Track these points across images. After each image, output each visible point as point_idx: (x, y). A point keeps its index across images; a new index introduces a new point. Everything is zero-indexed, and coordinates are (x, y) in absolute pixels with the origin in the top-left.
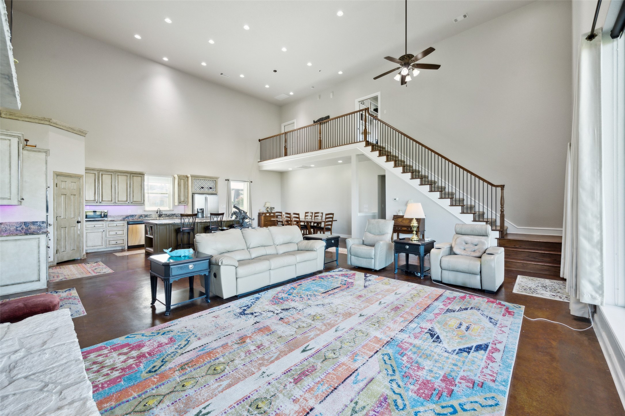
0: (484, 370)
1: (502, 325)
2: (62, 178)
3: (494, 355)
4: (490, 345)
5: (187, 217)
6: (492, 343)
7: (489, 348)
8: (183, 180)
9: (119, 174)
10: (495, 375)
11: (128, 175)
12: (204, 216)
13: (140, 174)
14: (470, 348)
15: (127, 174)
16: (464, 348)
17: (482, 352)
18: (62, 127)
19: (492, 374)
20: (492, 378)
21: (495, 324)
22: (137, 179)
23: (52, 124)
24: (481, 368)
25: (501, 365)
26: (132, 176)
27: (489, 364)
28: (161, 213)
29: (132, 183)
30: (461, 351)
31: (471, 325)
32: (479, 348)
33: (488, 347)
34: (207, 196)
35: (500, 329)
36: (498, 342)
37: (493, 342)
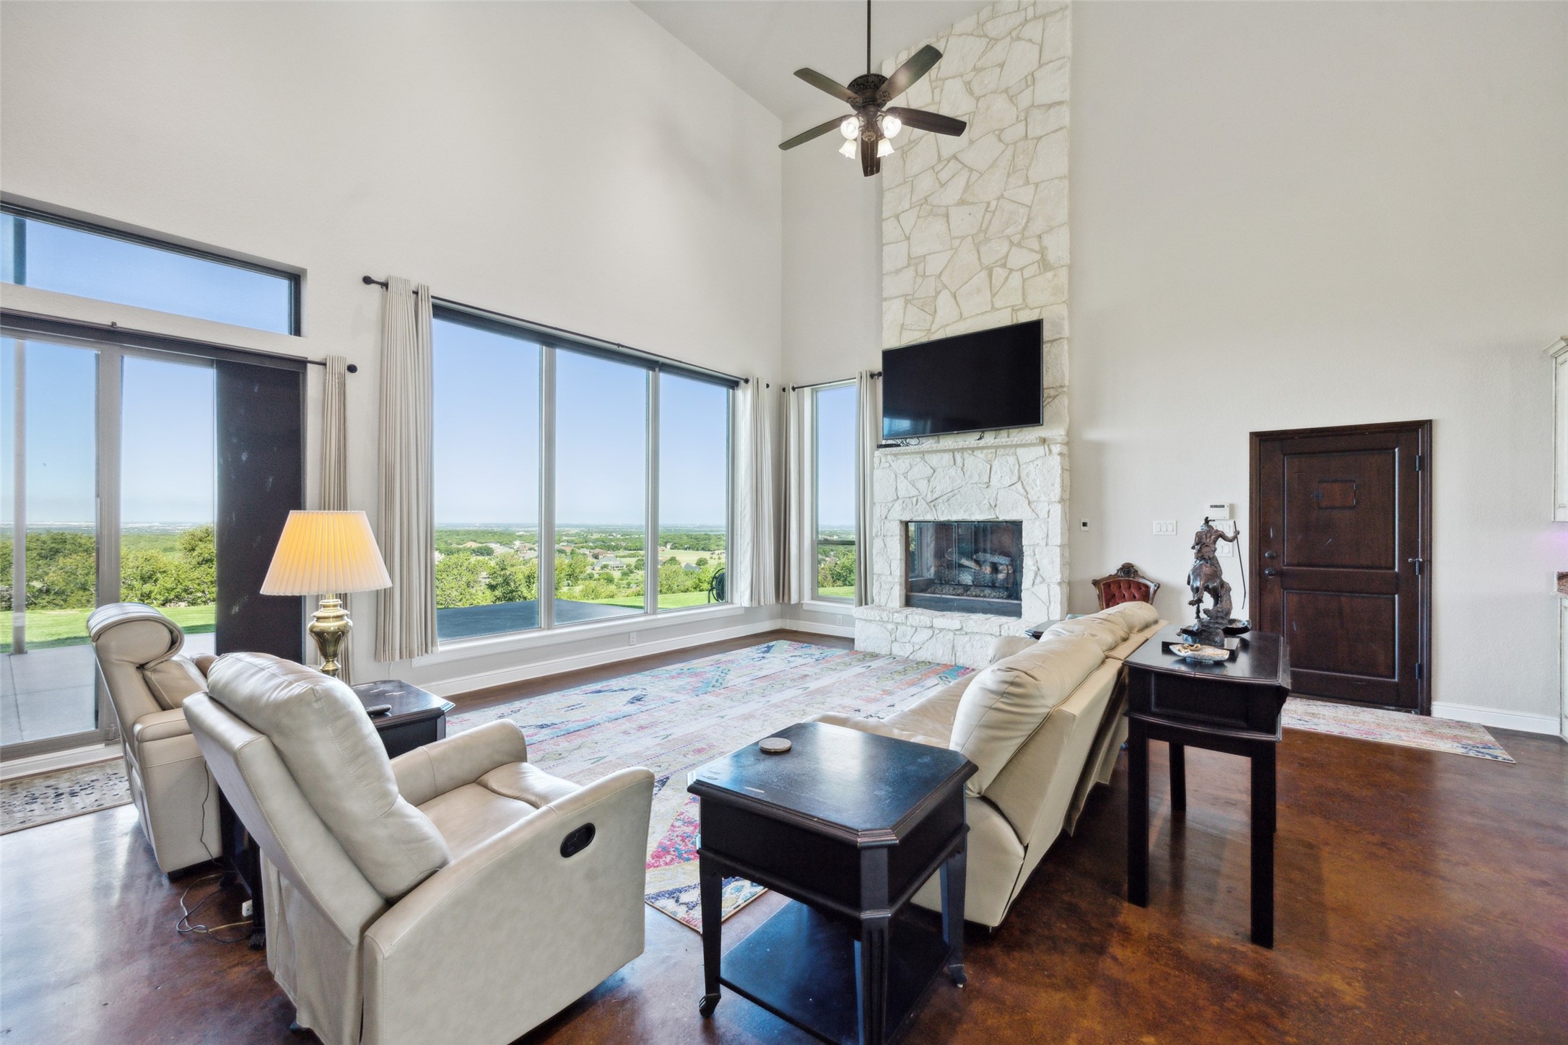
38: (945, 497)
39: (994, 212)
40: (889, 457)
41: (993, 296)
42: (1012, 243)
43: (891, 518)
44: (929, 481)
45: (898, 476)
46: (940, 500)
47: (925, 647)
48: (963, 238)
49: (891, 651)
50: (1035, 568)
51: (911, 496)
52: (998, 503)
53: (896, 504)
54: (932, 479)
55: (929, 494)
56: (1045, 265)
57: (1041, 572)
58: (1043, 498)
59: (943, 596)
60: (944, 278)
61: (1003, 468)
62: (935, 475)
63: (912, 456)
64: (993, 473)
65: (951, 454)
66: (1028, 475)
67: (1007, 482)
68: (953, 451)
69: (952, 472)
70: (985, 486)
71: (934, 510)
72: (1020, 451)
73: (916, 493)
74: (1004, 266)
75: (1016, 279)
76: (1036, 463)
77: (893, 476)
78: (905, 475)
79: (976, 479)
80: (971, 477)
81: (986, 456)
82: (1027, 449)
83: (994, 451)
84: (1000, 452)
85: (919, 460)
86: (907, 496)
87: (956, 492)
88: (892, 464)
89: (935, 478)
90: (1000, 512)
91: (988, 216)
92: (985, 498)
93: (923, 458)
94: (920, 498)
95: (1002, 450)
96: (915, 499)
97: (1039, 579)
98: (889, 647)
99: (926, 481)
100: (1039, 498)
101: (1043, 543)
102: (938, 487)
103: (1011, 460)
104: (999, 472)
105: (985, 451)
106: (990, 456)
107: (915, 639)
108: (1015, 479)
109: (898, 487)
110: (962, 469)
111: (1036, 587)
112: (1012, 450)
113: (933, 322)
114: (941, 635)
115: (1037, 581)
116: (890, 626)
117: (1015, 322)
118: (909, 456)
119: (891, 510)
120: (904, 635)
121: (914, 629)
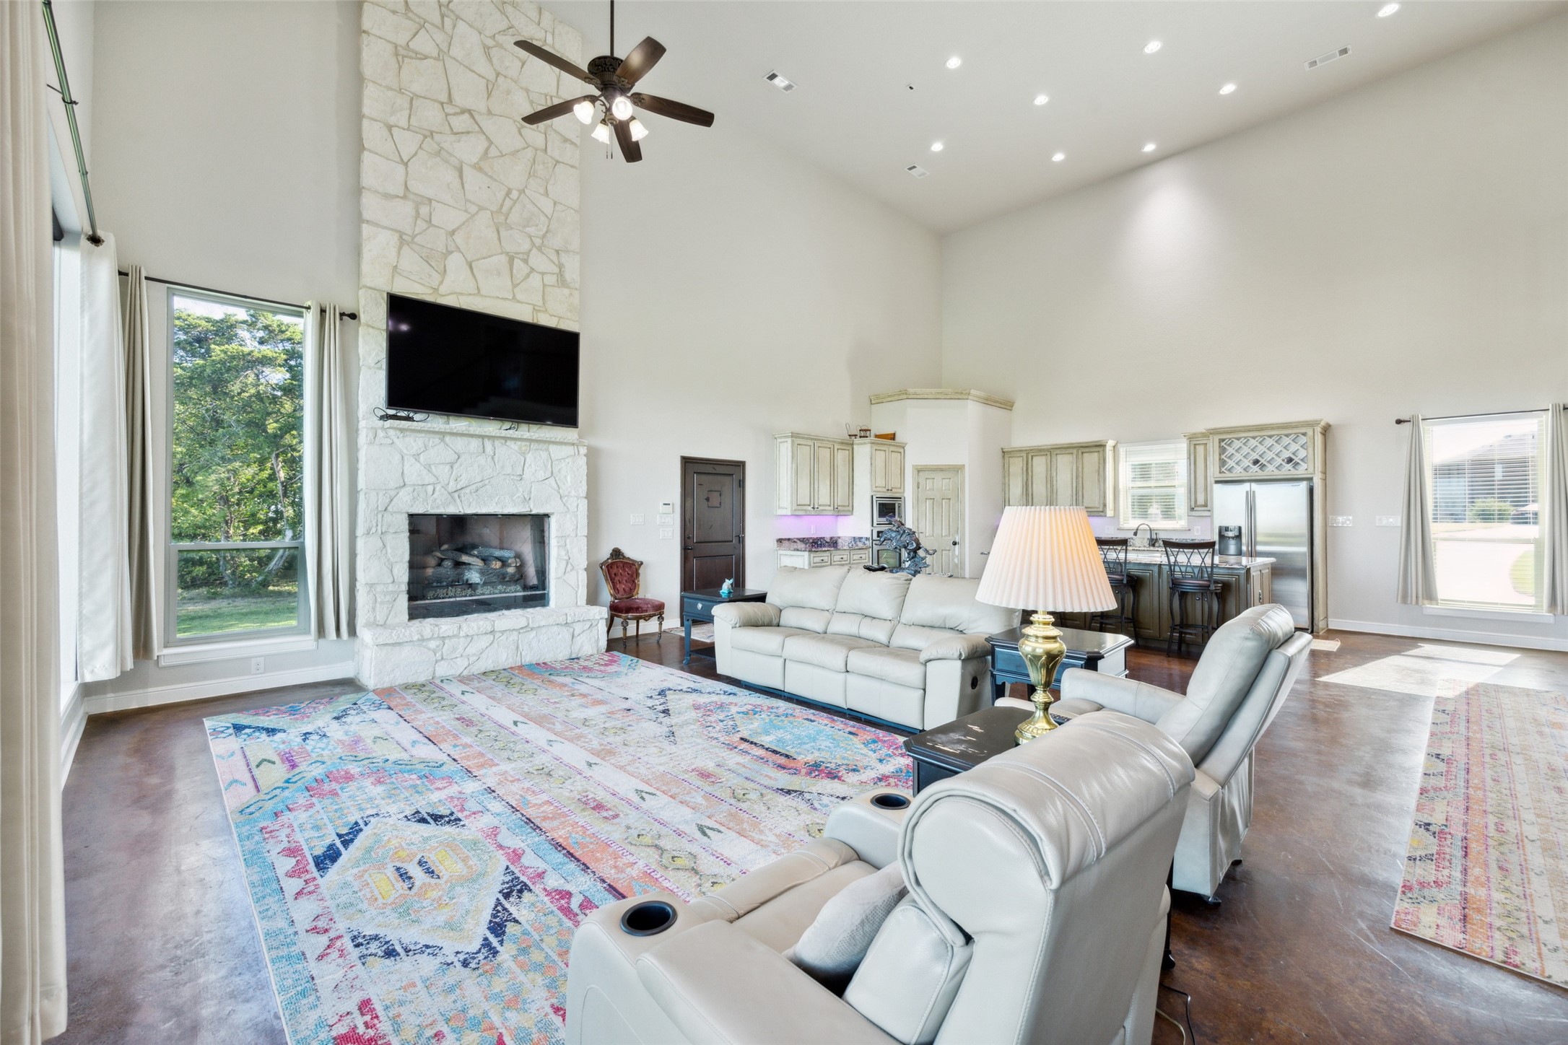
0: (289, 830)
1: (335, 954)
2: (927, 474)
3: (291, 862)
4: (315, 873)
5: (1196, 551)
6: (314, 879)
7: (312, 867)
8: (1202, 447)
9: (1058, 452)
10: (267, 836)
11: (1075, 451)
12: (1244, 548)
13: (1096, 446)
14: (346, 843)
15: (1070, 451)
16: (356, 836)
17: (319, 851)
18: (926, 396)
19: (273, 834)
20: (268, 830)
21: (360, 940)
22: (1091, 459)
23: (910, 397)
24: (296, 830)
25: (267, 854)
26: (1080, 453)
27: (289, 842)
28: (1154, 537)
29: (1080, 469)
30: (355, 830)
31: (410, 888)
32: (331, 855)
33: (316, 866)
34: (1254, 486)
35: (332, 934)
36: (305, 891)
37: (315, 883)
38: (474, 486)
39: (515, 202)
40: (391, 432)
41: (515, 286)
42: (533, 244)
43: (395, 510)
44: (452, 467)
45: (405, 458)
46: (467, 490)
47: (484, 655)
48: (481, 208)
49: (434, 673)
50: (567, 558)
51: (426, 482)
52: (532, 496)
53: (402, 492)
54: (456, 466)
55: (452, 483)
56: (562, 281)
57: (571, 561)
58: (573, 493)
59: (458, 599)
60: (459, 238)
61: (535, 463)
62: (460, 460)
63: (428, 435)
64: (527, 465)
65: (480, 440)
66: (559, 471)
67: (541, 475)
68: (483, 437)
69: (481, 460)
70: (519, 478)
71: (458, 501)
72: (552, 448)
73: (433, 480)
74: (526, 261)
75: (535, 280)
76: (567, 460)
77: (398, 457)
78: (416, 456)
79: (509, 470)
80: (503, 467)
81: (520, 448)
82: (559, 447)
83: (528, 444)
84: (534, 446)
85: (437, 441)
86: (420, 483)
87: (487, 482)
88: (396, 440)
89: (461, 465)
90: (534, 505)
91: (508, 203)
92: (518, 490)
93: (442, 440)
94: (438, 487)
95: (536, 444)
96: (430, 489)
97: (569, 567)
98: (431, 669)
99: (448, 467)
100: (569, 493)
101: (573, 534)
102: (464, 475)
103: (544, 455)
104: (533, 466)
105: (519, 443)
106: (524, 448)
107: (470, 650)
108: (549, 474)
109: (405, 472)
110: (493, 458)
111: (567, 575)
112: (545, 446)
113: (441, 282)
114: (504, 638)
115: (569, 569)
116: (433, 644)
117: (535, 321)
118: (423, 435)
119: (395, 500)
120: (454, 650)
121: (469, 639)
